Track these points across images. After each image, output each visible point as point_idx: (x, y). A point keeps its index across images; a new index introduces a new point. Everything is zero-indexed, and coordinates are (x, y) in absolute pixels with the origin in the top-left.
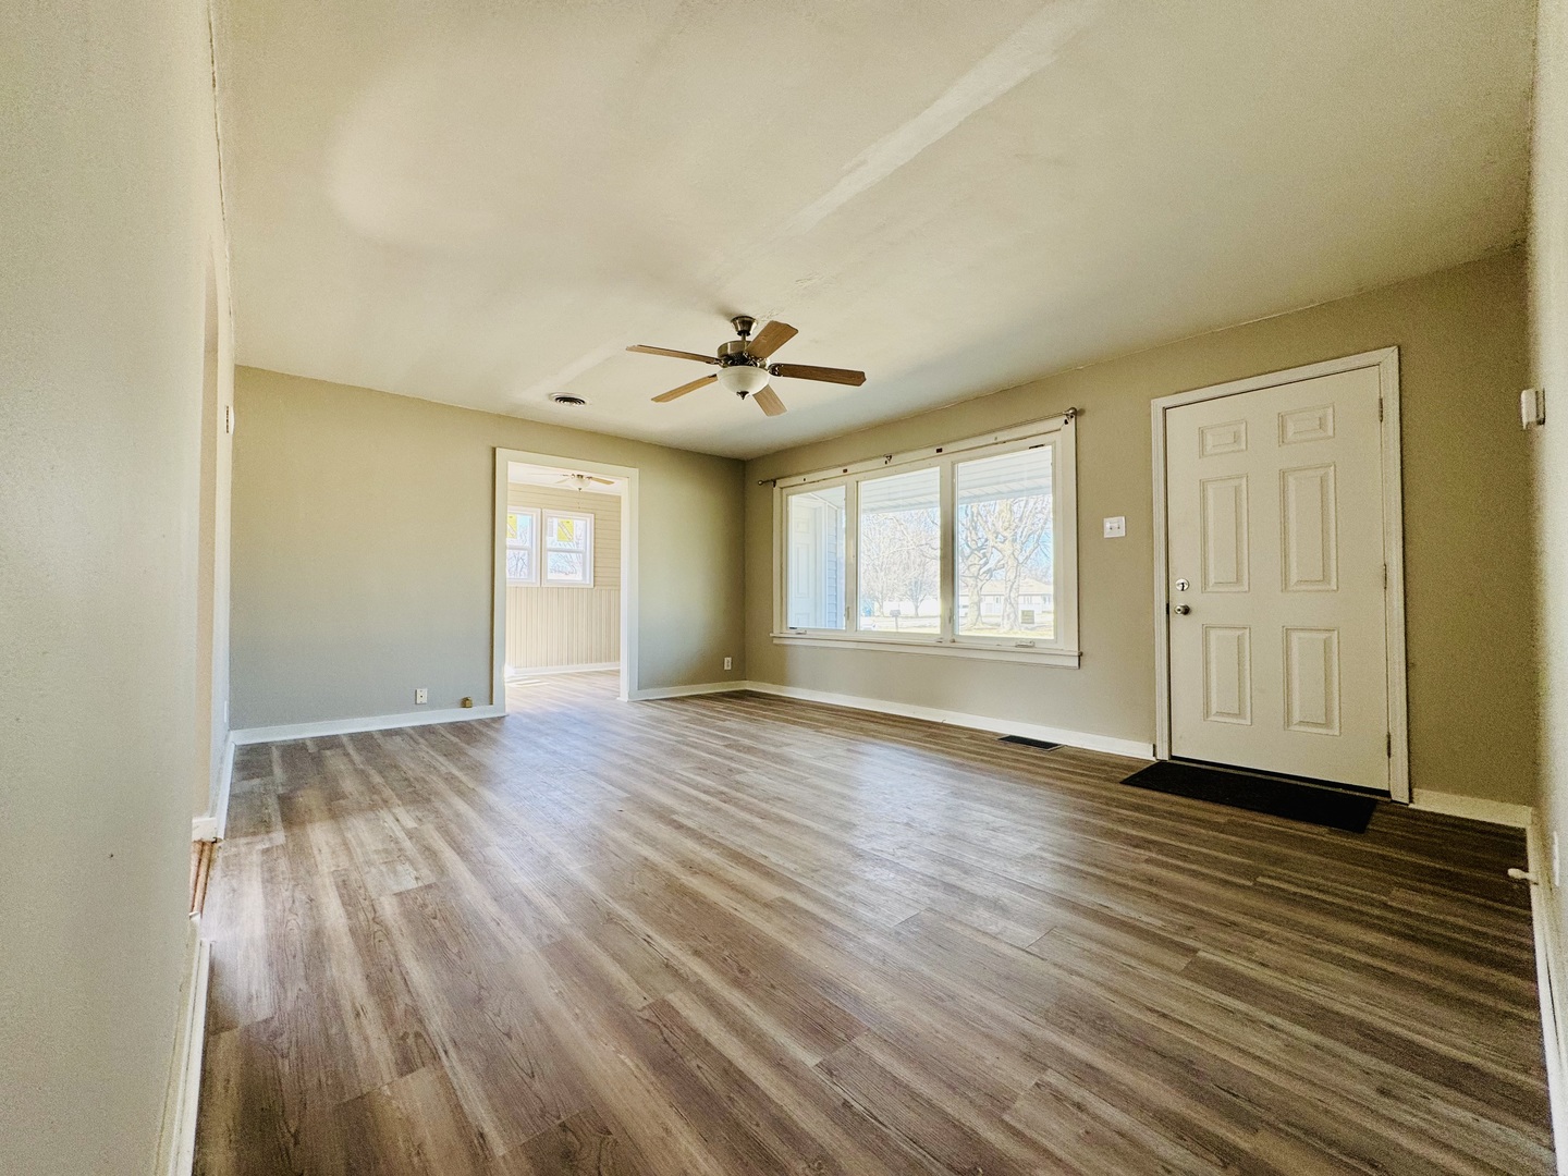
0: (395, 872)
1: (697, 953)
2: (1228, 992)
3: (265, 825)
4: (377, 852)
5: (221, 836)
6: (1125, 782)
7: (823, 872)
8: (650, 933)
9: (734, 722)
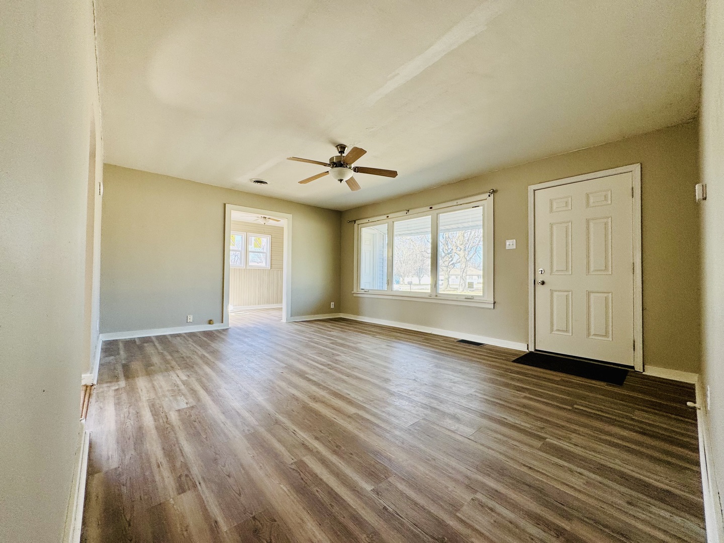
0: (177, 400)
1: (317, 438)
2: (561, 458)
3: (116, 378)
4: (168, 391)
5: (95, 382)
6: (514, 361)
7: (376, 401)
8: (295, 429)
9: (335, 332)
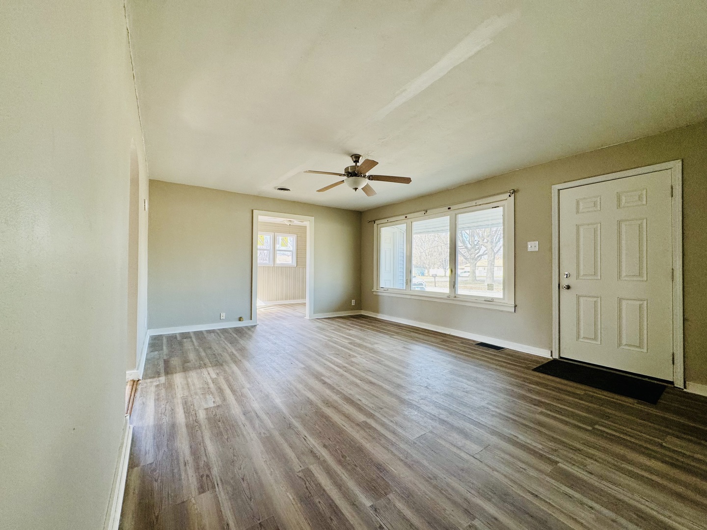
0: (205, 398)
1: (325, 446)
3: (158, 374)
4: (200, 388)
5: (141, 378)
6: (535, 370)
7: (385, 409)
8: (306, 435)
9: (355, 332)
